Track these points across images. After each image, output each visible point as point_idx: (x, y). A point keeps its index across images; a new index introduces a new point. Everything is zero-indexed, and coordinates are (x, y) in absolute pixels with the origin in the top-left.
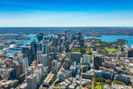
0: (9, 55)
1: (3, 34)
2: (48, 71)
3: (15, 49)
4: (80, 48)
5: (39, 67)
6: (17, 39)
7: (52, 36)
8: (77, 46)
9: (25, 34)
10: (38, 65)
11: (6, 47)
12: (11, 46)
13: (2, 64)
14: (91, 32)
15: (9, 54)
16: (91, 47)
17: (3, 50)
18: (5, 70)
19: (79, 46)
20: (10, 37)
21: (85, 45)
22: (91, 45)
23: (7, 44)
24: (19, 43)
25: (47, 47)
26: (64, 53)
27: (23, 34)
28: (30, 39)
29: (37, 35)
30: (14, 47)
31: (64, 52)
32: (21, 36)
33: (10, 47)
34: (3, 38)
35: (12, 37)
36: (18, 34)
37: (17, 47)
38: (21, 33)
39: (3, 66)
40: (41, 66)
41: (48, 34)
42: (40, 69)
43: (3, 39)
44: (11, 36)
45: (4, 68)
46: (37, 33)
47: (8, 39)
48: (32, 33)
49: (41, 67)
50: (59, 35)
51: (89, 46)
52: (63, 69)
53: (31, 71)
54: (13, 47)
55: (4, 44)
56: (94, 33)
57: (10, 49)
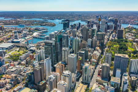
0: (31, 47)
1: (29, 18)
2: (77, 78)
3: (38, 38)
4: (118, 42)
5: (66, 76)
6: (42, 25)
7: (80, 24)
8: (113, 38)
9: (50, 19)
10: (64, 72)
11: (30, 34)
12: (35, 34)
13: (22, 59)
14: (127, 18)
15: (31, 45)
16: (134, 42)
17: (26, 38)
18: (24, 67)
19: (116, 38)
20: (35, 23)
21: (124, 36)
22: (133, 37)
23: (31, 31)
24: (43, 31)
25: (76, 41)
26: (98, 51)
27: (48, 19)
28: (55, 25)
29: (62, 21)
30: (38, 35)
31: (98, 48)
32: (46, 21)
33: (33, 35)
34: (28, 23)
35: (37, 23)
36: (43, 19)
37: (41, 36)
38: (46, 18)
39: (23, 63)
40: (68, 75)
41: (75, 20)
42: (67, 79)
43: (28, 25)
44: (36, 21)
45: (24, 65)
46: (62, 18)
47: (33, 25)
48: (57, 18)
49: (68, 77)
50: (88, 22)
51: (130, 39)
52: (99, 78)
53: (54, 81)
54: (36, 35)
55: (28, 31)
56: (132, 19)
57: (34, 37)
